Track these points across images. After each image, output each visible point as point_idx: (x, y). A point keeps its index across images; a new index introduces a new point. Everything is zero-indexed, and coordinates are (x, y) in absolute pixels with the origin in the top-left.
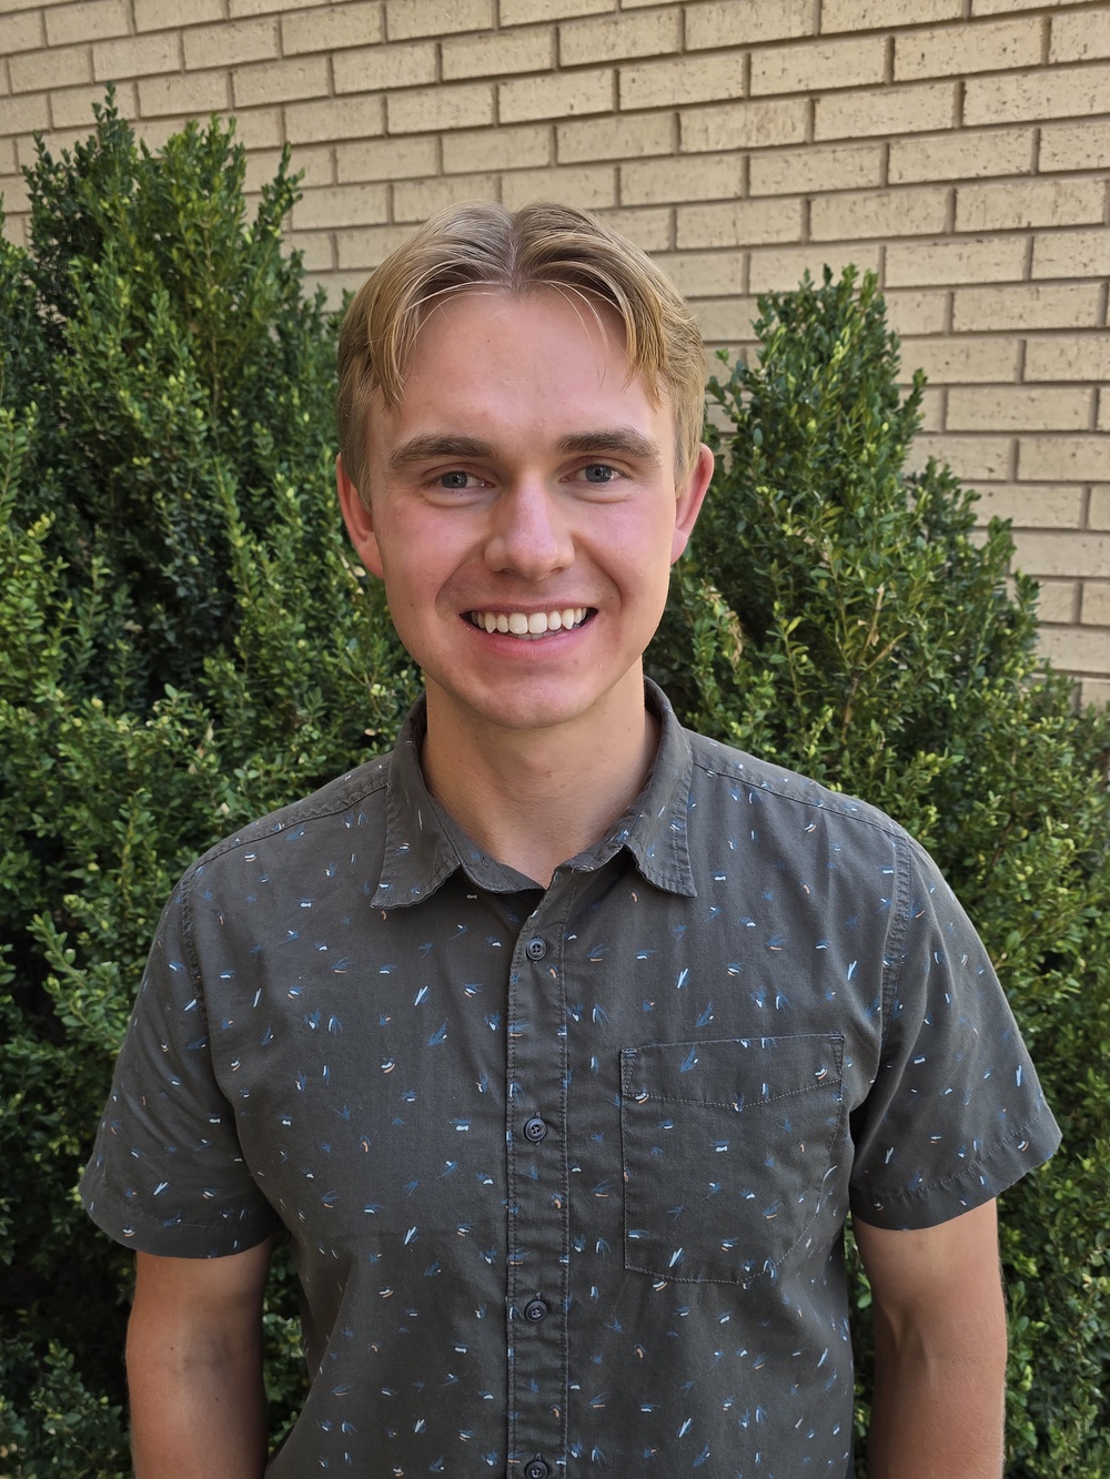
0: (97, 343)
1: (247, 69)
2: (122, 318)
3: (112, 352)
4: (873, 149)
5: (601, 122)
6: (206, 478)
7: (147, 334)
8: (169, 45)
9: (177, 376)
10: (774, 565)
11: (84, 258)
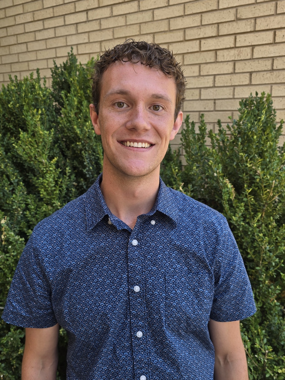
0: (68, 114)
1: (105, 42)
2: (75, 107)
3: (72, 116)
4: (269, 60)
5: (196, 54)
6: (95, 147)
7: (81, 111)
8: (85, 36)
9: (88, 122)
10: (244, 174)
11: (65, 91)
